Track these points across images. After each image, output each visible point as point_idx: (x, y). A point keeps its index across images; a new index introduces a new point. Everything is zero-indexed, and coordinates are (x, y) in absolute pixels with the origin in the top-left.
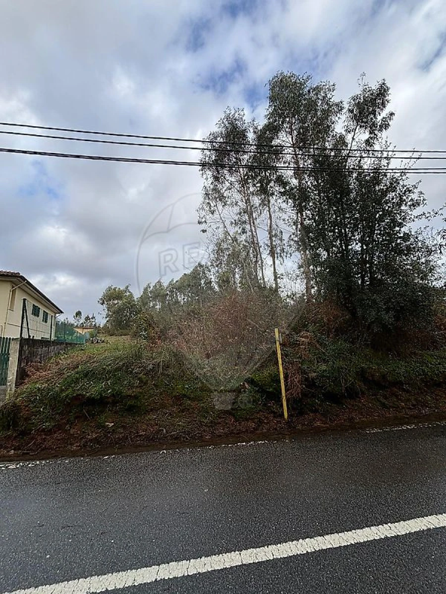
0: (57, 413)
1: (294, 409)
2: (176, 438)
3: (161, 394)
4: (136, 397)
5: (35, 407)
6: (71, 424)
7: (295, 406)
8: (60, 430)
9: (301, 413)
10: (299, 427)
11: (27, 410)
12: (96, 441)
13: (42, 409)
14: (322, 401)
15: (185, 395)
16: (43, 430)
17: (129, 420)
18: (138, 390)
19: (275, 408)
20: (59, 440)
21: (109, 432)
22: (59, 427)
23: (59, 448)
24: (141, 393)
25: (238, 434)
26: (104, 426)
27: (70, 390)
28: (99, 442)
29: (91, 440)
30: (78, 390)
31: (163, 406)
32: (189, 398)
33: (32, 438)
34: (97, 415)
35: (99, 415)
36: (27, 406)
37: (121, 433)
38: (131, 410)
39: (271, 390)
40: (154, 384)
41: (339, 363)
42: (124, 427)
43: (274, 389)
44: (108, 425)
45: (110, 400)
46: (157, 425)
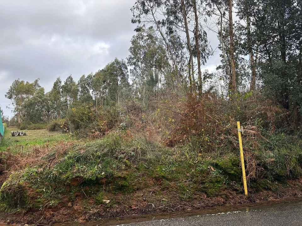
0: (59, 193)
1: (252, 187)
2: (164, 211)
3: (143, 175)
4: (125, 179)
5: (38, 188)
6: (73, 201)
7: (252, 185)
8: (64, 207)
9: (257, 191)
10: (258, 201)
11: (32, 191)
12: (99, 214)
13: (44, 190)
14: (272, 181)
15: (163, 177)
16: (50, 208)
17: (121, 197)
18: (125, 172)
19: (237, 186)
20: (66, 215)
21: (108, 208)
22: (63, 205)
23: (67, 221)
24: (127, 175)
25: (212, 206)
26: (102, 203)
27: (69, 173)
28: (100, 216)
29: (94, 214)
30: (76, 173)
31: (146, 186)
32: (167, 179)
33: (41, 214)
34: (93, 194)
35: (96, 194)
36: (31, 187)
37: (117, 208)
38: (122, 189)
39: (233, 172)
40: (136, 168)
41: (284, 151)
42: (118, 203)
43: (235, 171)
44: (105, 202)
45: (104, 181)
46: (145, 201)
